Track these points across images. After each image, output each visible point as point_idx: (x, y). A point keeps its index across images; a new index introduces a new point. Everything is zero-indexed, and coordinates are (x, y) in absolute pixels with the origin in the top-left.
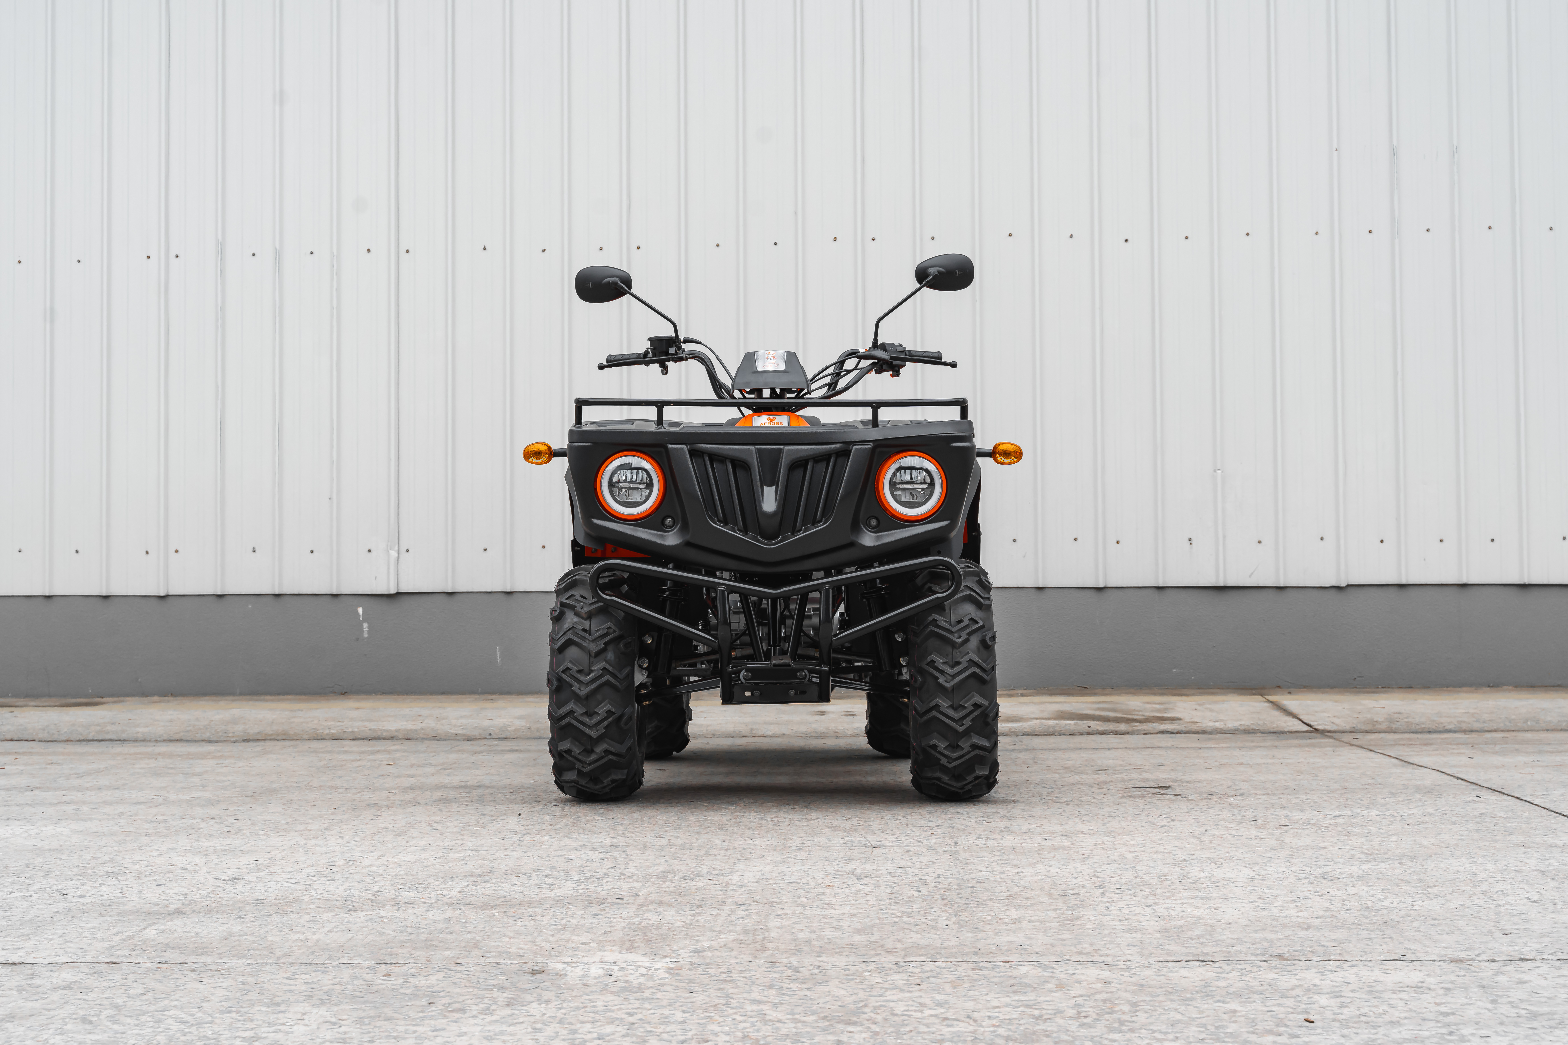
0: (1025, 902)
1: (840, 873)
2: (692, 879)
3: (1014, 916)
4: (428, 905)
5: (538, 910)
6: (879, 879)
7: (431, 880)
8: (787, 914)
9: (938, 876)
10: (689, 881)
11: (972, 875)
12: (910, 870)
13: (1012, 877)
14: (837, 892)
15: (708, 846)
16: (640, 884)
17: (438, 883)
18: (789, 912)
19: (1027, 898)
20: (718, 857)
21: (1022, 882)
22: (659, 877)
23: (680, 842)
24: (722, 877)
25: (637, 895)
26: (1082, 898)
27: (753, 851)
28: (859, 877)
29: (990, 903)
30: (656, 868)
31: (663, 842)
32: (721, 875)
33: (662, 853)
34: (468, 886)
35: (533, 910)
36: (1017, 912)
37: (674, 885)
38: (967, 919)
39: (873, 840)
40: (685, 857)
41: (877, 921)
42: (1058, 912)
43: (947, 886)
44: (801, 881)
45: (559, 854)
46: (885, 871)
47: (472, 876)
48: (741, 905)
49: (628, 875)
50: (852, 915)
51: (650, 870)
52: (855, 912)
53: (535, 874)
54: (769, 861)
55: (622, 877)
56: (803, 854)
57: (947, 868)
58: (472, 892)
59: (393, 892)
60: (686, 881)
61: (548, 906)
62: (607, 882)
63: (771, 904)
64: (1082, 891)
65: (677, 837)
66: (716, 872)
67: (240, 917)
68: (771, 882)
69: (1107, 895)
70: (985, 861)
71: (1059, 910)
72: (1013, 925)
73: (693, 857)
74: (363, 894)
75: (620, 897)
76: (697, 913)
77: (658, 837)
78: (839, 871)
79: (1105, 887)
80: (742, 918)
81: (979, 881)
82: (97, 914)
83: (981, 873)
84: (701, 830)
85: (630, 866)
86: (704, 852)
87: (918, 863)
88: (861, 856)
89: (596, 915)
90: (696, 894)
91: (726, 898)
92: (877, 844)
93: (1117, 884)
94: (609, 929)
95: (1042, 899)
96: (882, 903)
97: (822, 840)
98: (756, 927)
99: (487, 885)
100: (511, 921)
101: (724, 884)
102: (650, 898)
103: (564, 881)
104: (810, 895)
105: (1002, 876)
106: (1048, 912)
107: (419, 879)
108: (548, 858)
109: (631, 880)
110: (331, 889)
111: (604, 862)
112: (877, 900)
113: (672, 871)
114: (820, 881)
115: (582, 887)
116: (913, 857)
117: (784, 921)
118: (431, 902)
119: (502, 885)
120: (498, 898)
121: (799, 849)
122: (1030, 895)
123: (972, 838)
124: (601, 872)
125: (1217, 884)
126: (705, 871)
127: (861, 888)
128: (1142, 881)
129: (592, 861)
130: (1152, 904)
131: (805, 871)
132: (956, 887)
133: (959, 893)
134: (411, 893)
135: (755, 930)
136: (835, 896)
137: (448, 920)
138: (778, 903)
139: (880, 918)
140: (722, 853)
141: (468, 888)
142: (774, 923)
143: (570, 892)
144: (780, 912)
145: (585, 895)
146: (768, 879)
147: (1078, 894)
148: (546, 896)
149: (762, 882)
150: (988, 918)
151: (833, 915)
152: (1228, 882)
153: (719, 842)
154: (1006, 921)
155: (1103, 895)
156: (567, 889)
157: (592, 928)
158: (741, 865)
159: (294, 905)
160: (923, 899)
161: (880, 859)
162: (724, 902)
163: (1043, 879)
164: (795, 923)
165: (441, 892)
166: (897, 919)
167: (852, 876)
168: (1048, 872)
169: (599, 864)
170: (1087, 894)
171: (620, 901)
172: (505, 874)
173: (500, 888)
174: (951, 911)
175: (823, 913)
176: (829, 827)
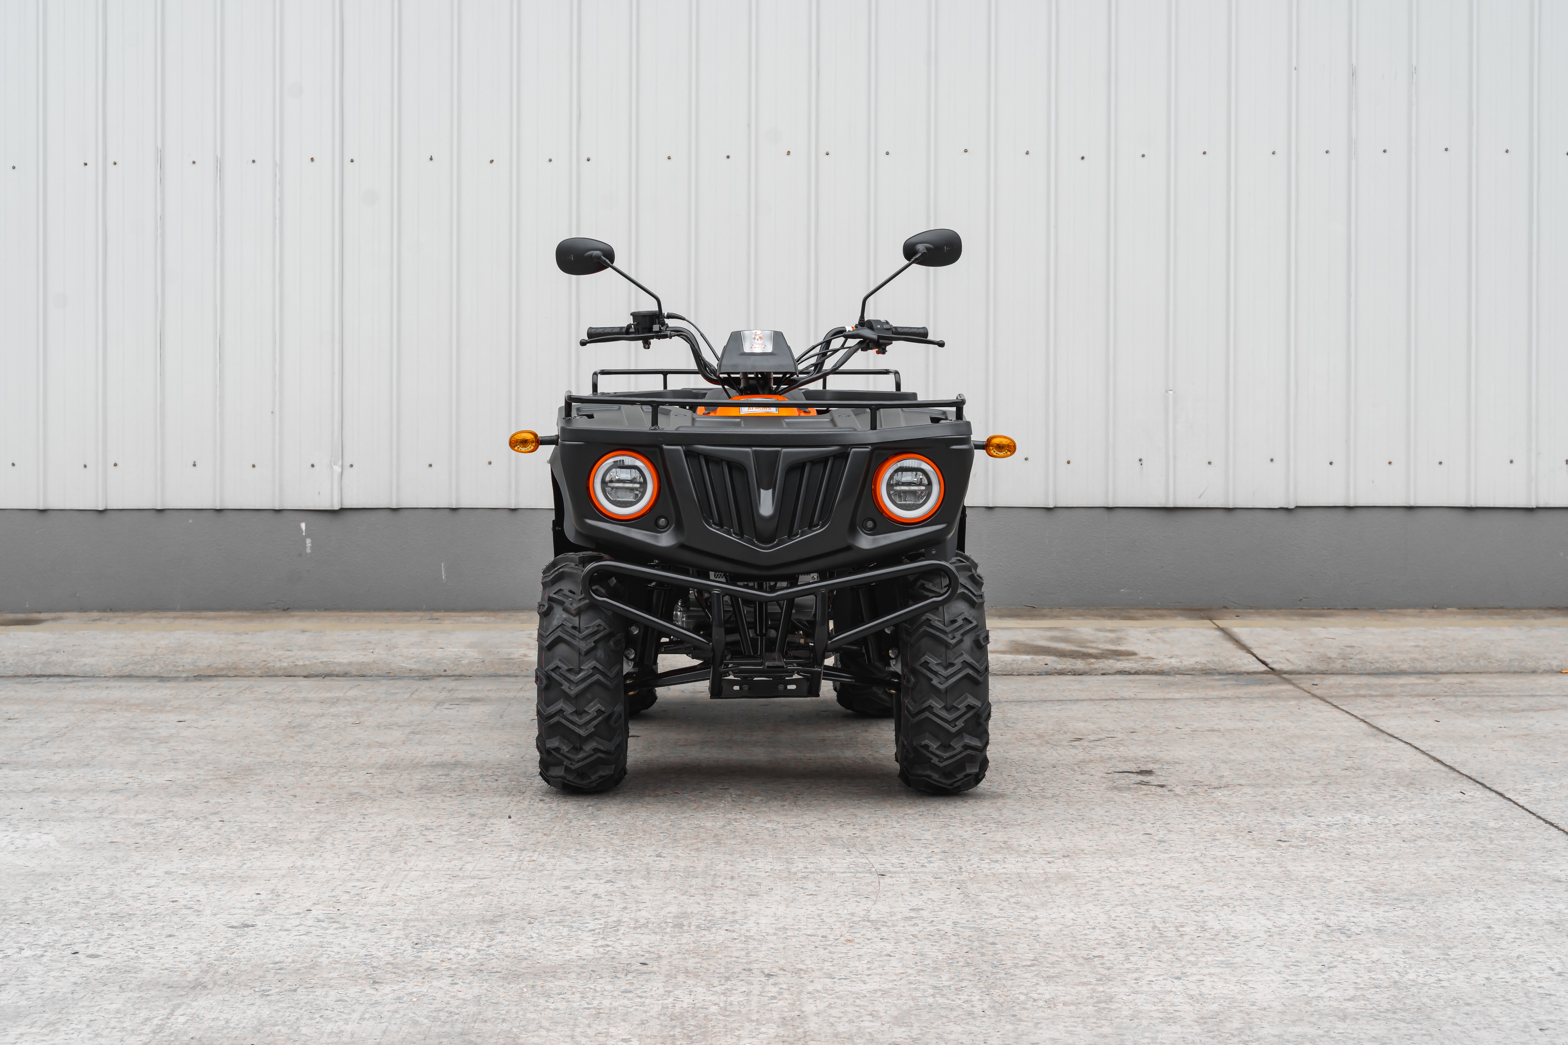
0: (1052, 970)
1: (855, 919)
2: (708, 929)
3: (1047, 996)
4: (452, 972)
5: (564, 983)
6: (896, 929)
7: (444, 930)
8: (818, 991)
9: (955, 923)
10: (706, 933)
11: (989, 922)
12: (924, 913)
13: (1029, 927)
14: (861, 952)
15: (713, 873)
16: (658, 937)
17: (453, 933)
18: (819, 988)
19: (1053, 963)
20: (727, 891)
21: (1041, 934)
22: (675, 926)
23: (682, 864)
24: (737, 926)
25: (660, 957)
26: (1108, 965)
27: (759, 881)
28: (876, 925)
29: (1018, 972)
30: (668, 910)
31: (665, 864)
32: (736, 921)
33: (669, 883)
34: (484, 939)
35: (560, 983)
36: (1049, 988)
37: (692, 939)
38: (1002, 1000)
39: (877, 861)
40: (692, 891)
41: (912, 1003)
42: (1089, 987)
43: (967, 942)
44: (819, 932)
45: (565, 884)
46: (899, 916)
47: (484, 921)
48: (769, 976)
49: (643, 921)
50: (885, 992)
51: (662, 913)
52: (886, 986)
53: (547, 919)
54: (778, 897)
55: (638, 926)
56: (810, 885)
57: (960, 910)
58: (491, 951)
59: (410, 950)
60: (703, 932)
61: (574, 975)
62: (623, 934)
63: (797, 972)
64: (1105, 951)
65: (678, 857)
66: (730, 917)
67: (264, 994)
68: (790, 933)
69: (1131, 958)
70: (996, 898)
71: (1089, 984)
72: (1049, 1011)
73: (701, 891)
74: (381, 954)
75: (642, 960)
76: (727, 989)
77: (658, 856)
78: (852, 914)
79: (1126, 945)
80: (774, 998)
81: (998, 934)
82: (117, 989)
83: (996, 921)
84: (699, 845)
85: (641, 906)
86: (710, 882)
87: (929, 902)
88: (870, 889)
89: (626, 991)
90: (719, 956)
91: (750, 963)
92: (881, 869)
93: (1138, 939)
94: (644, 1016)
95: (1069, 966)
96: (910, 971)
97: (824, 861)
98: (793, 1014)
99: (505, 938)
100: (542, 1001)
101: (743, 939)
102: (674, 963)
103: (579, 932)
104: (835, 956)
105: (1019, 924)
106: (1080, 988)
107: (431, 927)
108: (555, 893)
109: (646, 931)
110: (346, 943)
111: (613, 898)
112: (903, 966)
113: (685, 915)
114: (838, 932)
115: (600, 943)
116: (922, 892)
117: (818, 1002)
118: (453, 967)
119: (519, 938)
120: (520, 961)
121: (804, 877)
122: (1055, 959)
123: (975, 860)
124: (614, 917)
125: (1237, 941)
126: (719, 914)
127: (883, 944)
128: (1161, 935)
129: (600, 897)
130: (1179, 975)
131: (819, 916)
132: (976, 944)
133: (983, 954)
134: (430, 952)
135: (793, 1019)
136: (859, 960)
137: (478, 999)
138: (806, 972)
139: (914, 999)
140: (728, 882)
141: (486, 943)
142: (809, 1008)
143: (590, 951)
144: (810, 988)
145: (607, 956)
146: (785, 929)
147: (1102, 957)
148: (568, 957)
149: (780, 933)
150: (1022, 998)
151: (865, 992)
152: (1247, 938)
153: (722, 865)
154: (1041, 1003)
155: (1127, 958)
156: (586, 947)
157: (626, 1014)
158: (753, 905)
159: (315, 972)
160: (950, 964)
161: (889, 894)
162: (750, 970)
163: (1061, 930)
164: (830, 1006)
165: (459, 950)
166: (930, 1000)
167: (868, 924)
168: (1063, 917)
169: (608, 903)
170: (1111, 957)
171: (644, 968)
172: (517, 918)
173: (517, 944)
174: (981, 985)
175: (854, 989)
176: (826, 839)
